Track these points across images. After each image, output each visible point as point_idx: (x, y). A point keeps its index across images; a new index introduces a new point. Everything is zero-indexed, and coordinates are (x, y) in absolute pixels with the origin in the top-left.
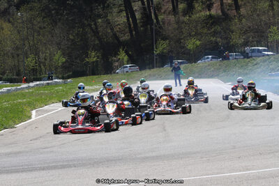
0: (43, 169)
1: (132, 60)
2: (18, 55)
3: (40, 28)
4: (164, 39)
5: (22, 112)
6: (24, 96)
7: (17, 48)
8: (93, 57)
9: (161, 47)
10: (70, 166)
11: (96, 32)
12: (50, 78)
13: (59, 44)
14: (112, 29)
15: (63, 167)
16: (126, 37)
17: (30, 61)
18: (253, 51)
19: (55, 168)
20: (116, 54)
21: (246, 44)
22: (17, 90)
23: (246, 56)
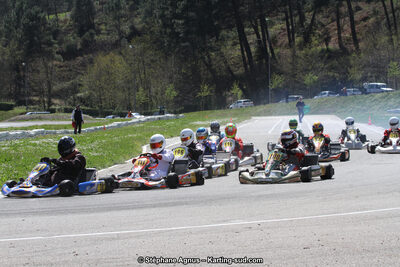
0: (154, 206)
1: (246, 95)
2: (129, 89)
3: (152, 61)
4: (280, 74)
5: (132, 147)
6: (135, 130)
7: (128, 82)
8: (205, 91)
9: (277, 81)
10: (182, 204)
11: (209, 66)
12: (162, 113)
13: (171, 78)
14: (226, 62)
15: (175, 204)
16: (240, 71)
17: (141, 95)
18: (372, 86)
19: (166, 205)
20: (229, 89)
21: (364, 79)
22: (127, 124)
23: (364, 91)
